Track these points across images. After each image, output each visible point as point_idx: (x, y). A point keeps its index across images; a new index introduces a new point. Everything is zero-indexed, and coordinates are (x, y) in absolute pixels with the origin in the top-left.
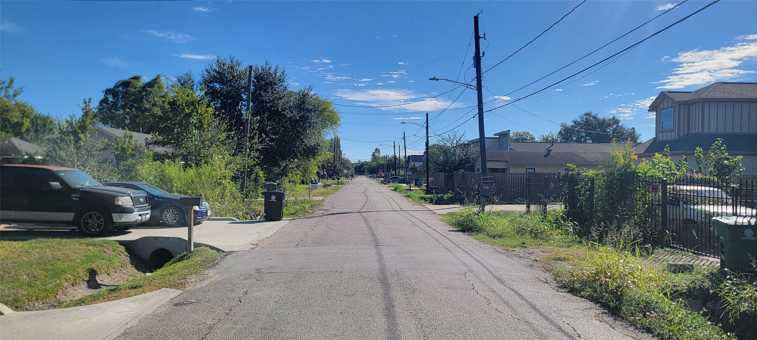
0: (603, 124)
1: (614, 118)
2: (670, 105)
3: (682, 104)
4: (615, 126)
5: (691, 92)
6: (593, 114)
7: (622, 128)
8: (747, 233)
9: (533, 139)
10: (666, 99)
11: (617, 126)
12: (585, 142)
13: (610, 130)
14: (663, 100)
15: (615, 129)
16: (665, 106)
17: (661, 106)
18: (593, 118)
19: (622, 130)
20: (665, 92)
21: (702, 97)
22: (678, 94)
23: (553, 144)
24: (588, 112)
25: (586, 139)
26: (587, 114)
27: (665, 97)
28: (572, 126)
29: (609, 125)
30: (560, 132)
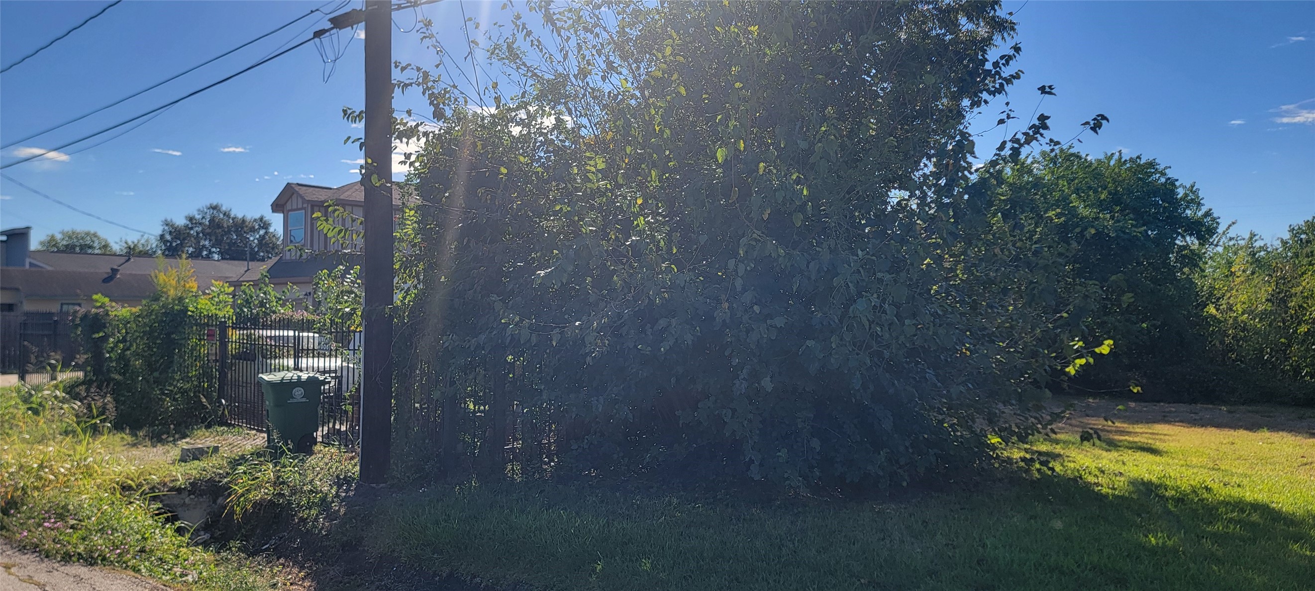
0: (242, 228)
1: (261, 219)
2: (300, 206)
3: (317, 206)
4: (262, 232)
5: (331, 189)
6: (224, 209)
7: (274, 236)
8: (296, 394)
9: (106, 246)
10: (295, 195)
11: (266, 233)
12: (208, 257)
13: (253, 239)
14: (291, 197)
15: (262, 238)
16: (295, 207)
17: (288, 206)
18: (224, 214)
19: (274, 239)
20: (293, 184)
21: (342, 197)
22: (312, 189)
23: (129, 259)
24: (215, 204)
25: (210, 252)
26: (215, 208)
27: (293, 194)
28: (186, 226)
29: (253, 230)
30: (162, 237)
